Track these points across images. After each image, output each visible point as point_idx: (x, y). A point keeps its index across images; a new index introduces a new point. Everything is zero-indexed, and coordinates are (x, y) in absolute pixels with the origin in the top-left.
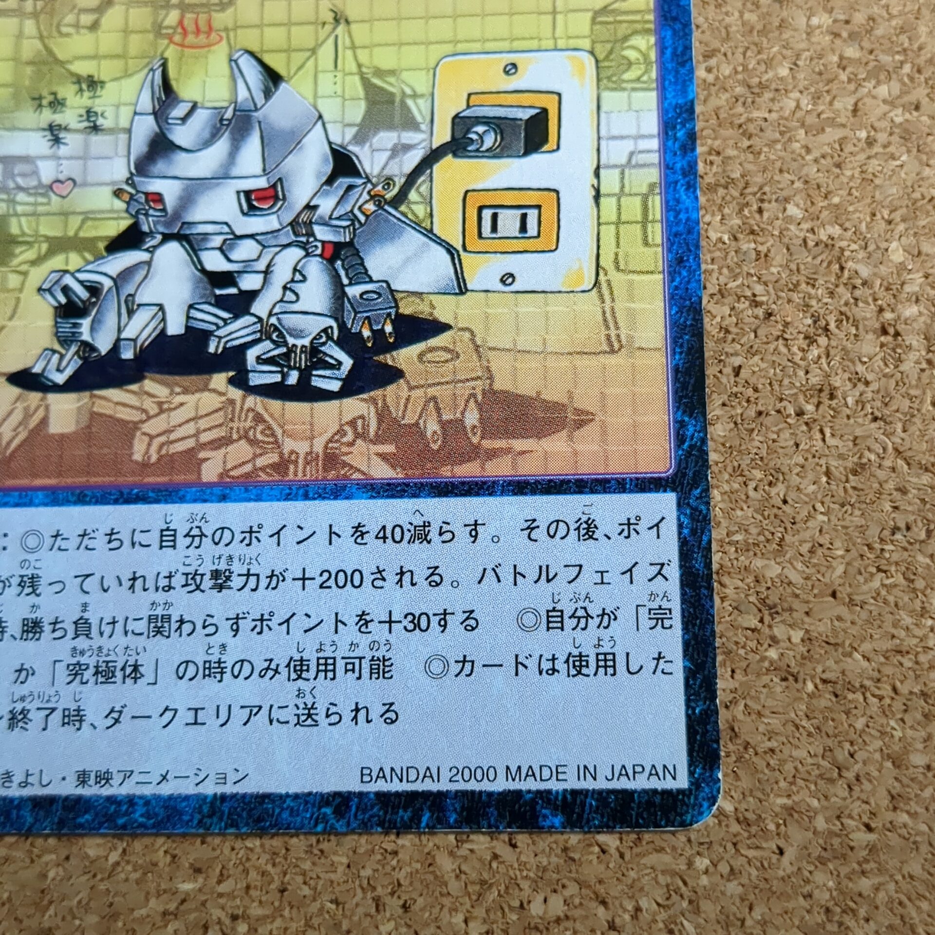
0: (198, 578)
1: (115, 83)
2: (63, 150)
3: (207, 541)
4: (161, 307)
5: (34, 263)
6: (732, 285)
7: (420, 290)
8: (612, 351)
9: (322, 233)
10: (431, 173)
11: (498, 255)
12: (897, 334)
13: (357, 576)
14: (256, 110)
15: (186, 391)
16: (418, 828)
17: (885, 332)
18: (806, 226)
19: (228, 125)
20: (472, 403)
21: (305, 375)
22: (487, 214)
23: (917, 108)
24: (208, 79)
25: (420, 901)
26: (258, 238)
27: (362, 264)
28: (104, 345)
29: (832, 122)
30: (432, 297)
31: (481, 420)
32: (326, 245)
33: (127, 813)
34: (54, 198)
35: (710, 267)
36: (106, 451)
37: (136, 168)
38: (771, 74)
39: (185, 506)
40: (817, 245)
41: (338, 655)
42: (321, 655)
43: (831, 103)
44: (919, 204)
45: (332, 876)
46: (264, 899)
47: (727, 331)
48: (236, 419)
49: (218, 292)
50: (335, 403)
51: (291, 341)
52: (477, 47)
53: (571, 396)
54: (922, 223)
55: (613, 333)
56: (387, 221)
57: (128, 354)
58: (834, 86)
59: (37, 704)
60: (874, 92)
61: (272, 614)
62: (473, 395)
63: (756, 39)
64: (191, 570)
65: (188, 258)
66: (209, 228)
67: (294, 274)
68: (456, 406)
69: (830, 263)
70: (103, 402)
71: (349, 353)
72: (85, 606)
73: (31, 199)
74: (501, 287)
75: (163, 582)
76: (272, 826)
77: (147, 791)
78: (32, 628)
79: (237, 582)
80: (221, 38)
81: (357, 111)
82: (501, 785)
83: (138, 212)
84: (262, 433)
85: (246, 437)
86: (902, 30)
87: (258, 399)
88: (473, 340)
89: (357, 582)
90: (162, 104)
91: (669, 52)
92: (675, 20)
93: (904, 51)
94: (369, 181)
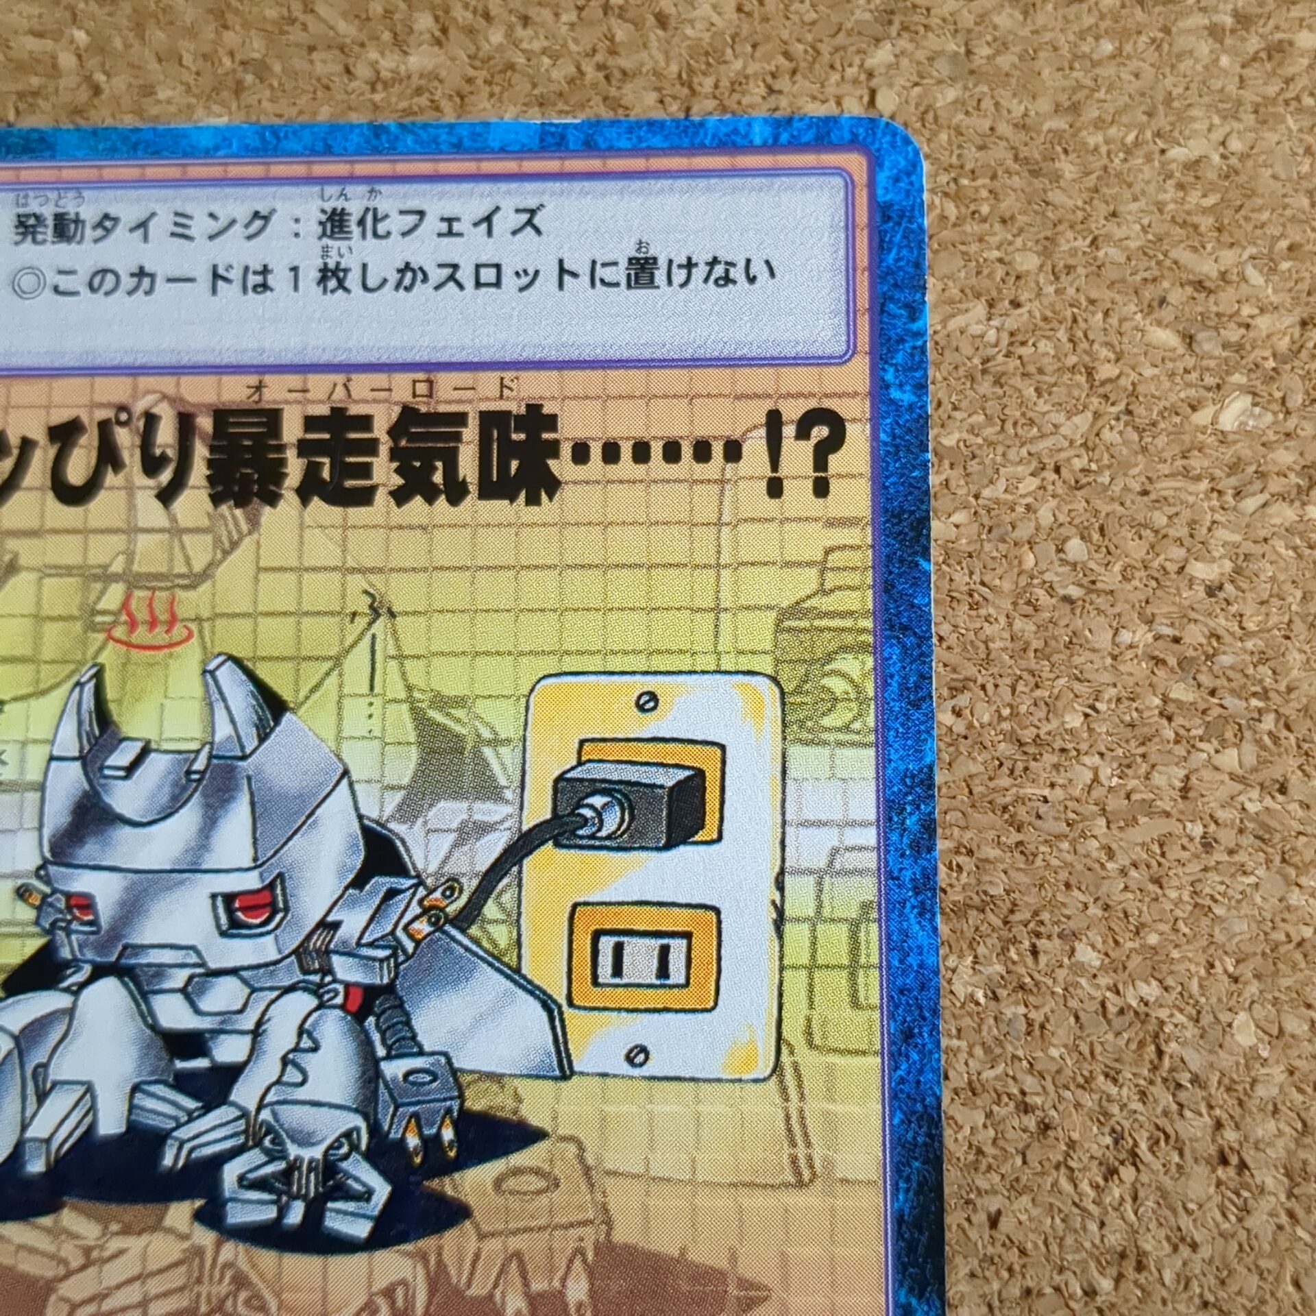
1: (19, 706)
4: (89, 1089)
6: (988, 1074)
7: (500, 1070)
8: (800, 1184)
9: (346, 970)
10: (520, 872)
11: (624, 1014)
12: (1243, 1166)
14: (244, 757)
15: (126, 1231)
17: (1224, 1161)
18: (1104, 981)
19: (199, 781)
20: (578, 1263)
21: (315, 1212)
22: (607, 944)
23: (1283, 790)
24: (167, 703)
26: (244, 974)
27: (408, 1023)
29: (1148, 808)
30: (517, 1082)
31: (592, 1293)
32: (352, 990)
35: (955, 1043)
37: (52, 850)
38: (1054, 724)
40: (1121, 1012)
43: (1147, 777)
44: (1282, 950)
47: (980, 1152)
48: (206, 1279)
49: (180, 1065)
50: (362, 1257)
51: (293, 1151)
52: (595, 663)
53: (733, 1258)
54: (1285, 982)
55: (801, 1151)
56: (449, 951)
57: (36, 1166)
58: (1152, 748)
60: (1218, 759)
62: (579, 1251)
63: (1033, 664)
65: (133, 1005)
66: (167, 957)
67: (300, 1035)
68: (552, 1270)
69: (1142, 1044)
71: (386, 1175)
74: (626, 1069)
80: (190, 636)
81: (404, 766)
83: (54, 925)
84: (246, 1303)
85: (220, 1308)
86: (1263, 658)
87: (241, 1247)
88: (581, 1159)
90: (95, 742)
91: (895, 685)
92: (905, 628)
93: (1265, 695)
94: (421, 883)
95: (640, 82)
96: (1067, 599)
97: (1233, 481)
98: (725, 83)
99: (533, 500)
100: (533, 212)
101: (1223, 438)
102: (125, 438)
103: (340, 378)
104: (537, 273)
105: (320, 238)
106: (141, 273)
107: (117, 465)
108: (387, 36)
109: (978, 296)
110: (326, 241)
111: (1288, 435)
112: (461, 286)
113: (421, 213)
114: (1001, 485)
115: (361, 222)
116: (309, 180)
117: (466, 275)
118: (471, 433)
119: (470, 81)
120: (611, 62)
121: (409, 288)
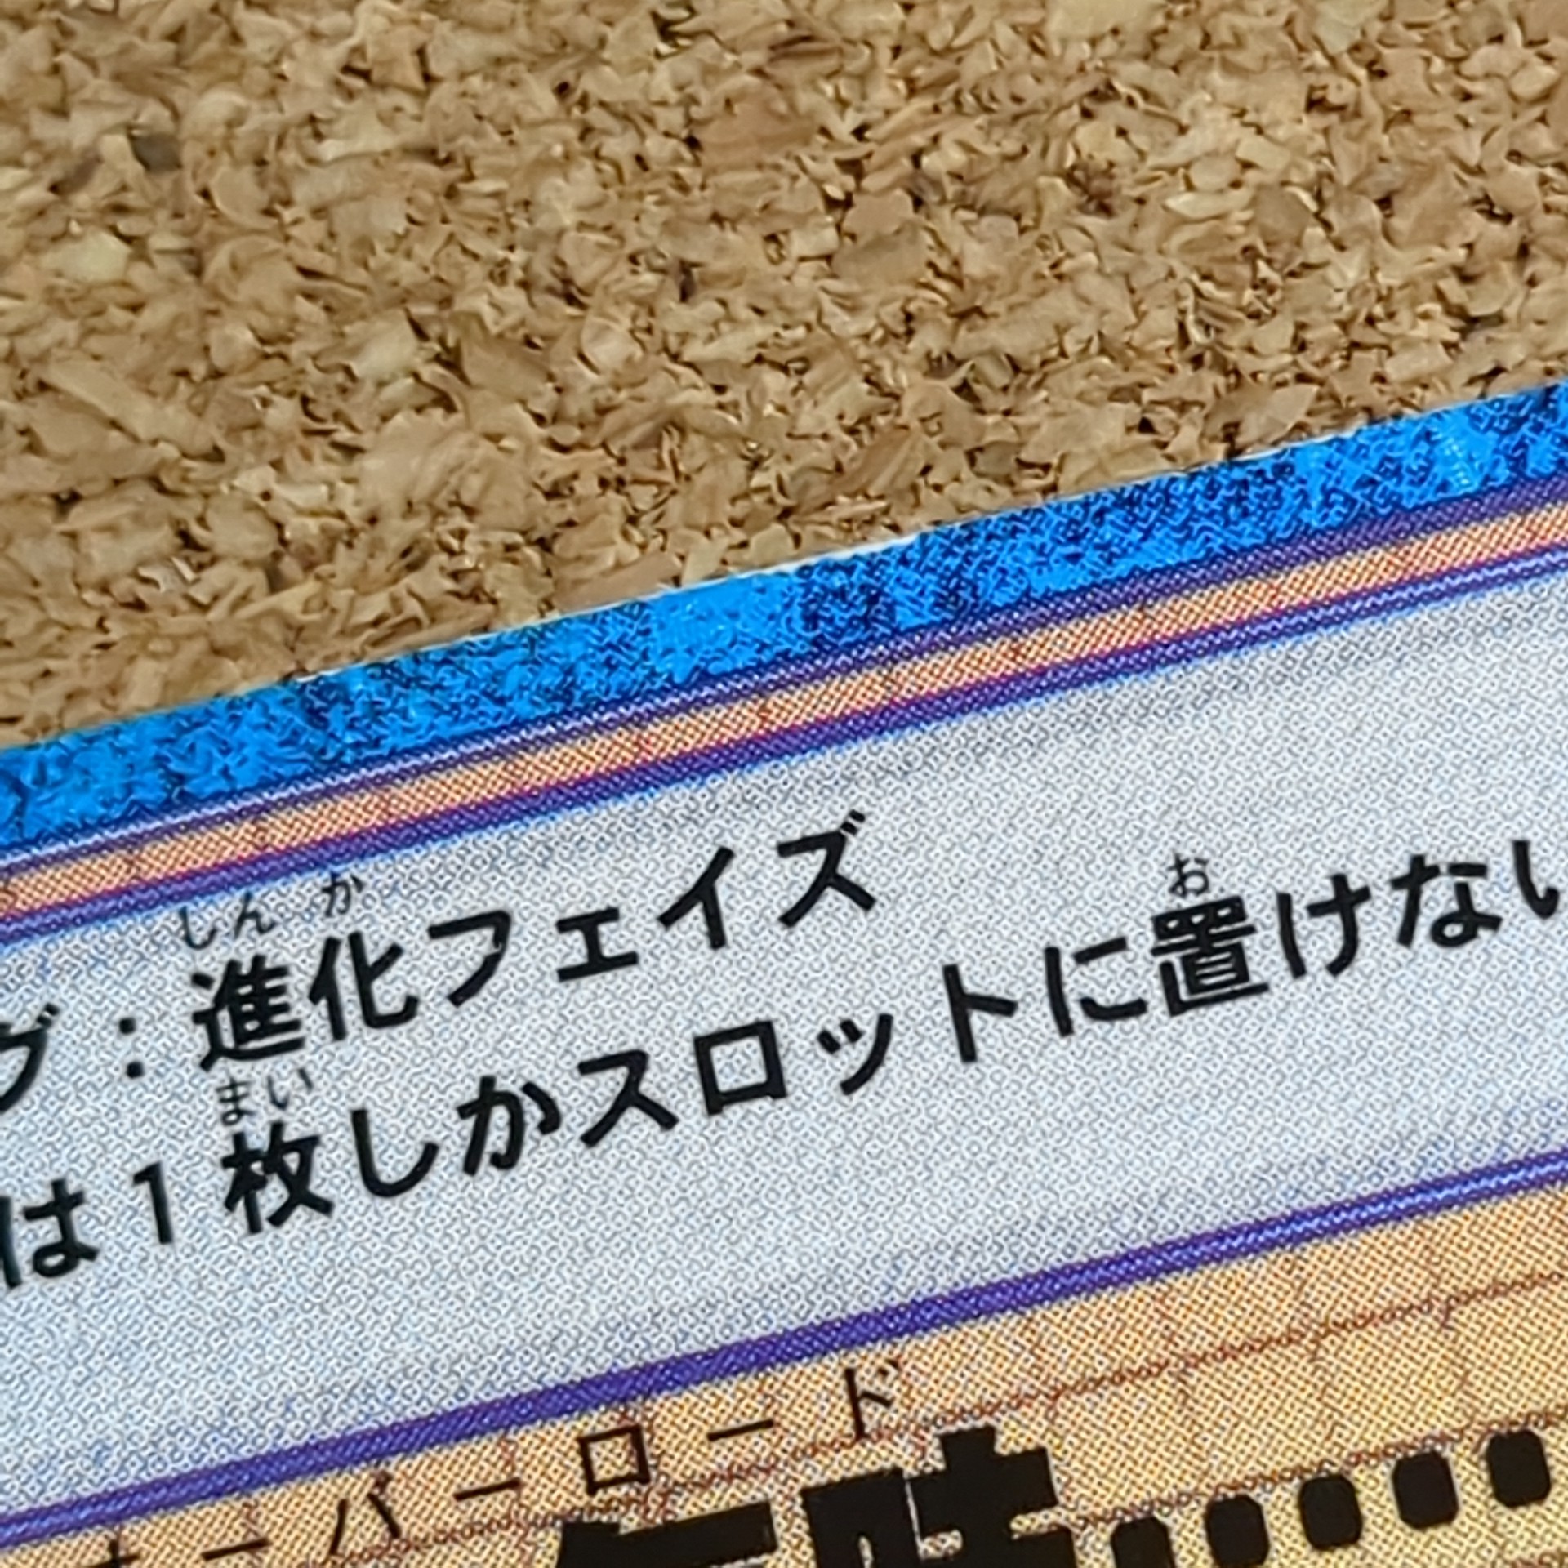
95: (1072, 380)
98: (1323, 332)
100: (833, 843)
103: (356, 1483)
104: (885, 1023)
105: (206, 1064)
108: (283, 413)
110: (225, 1069)
112: (667, 1120)
113: (499, 922)
115: (323, 987)
116: (140, 896)
117: (672, 1079)
118: (790, 1560)
119: (559, 491)
120: (967, 341)
121: (506, 1161)
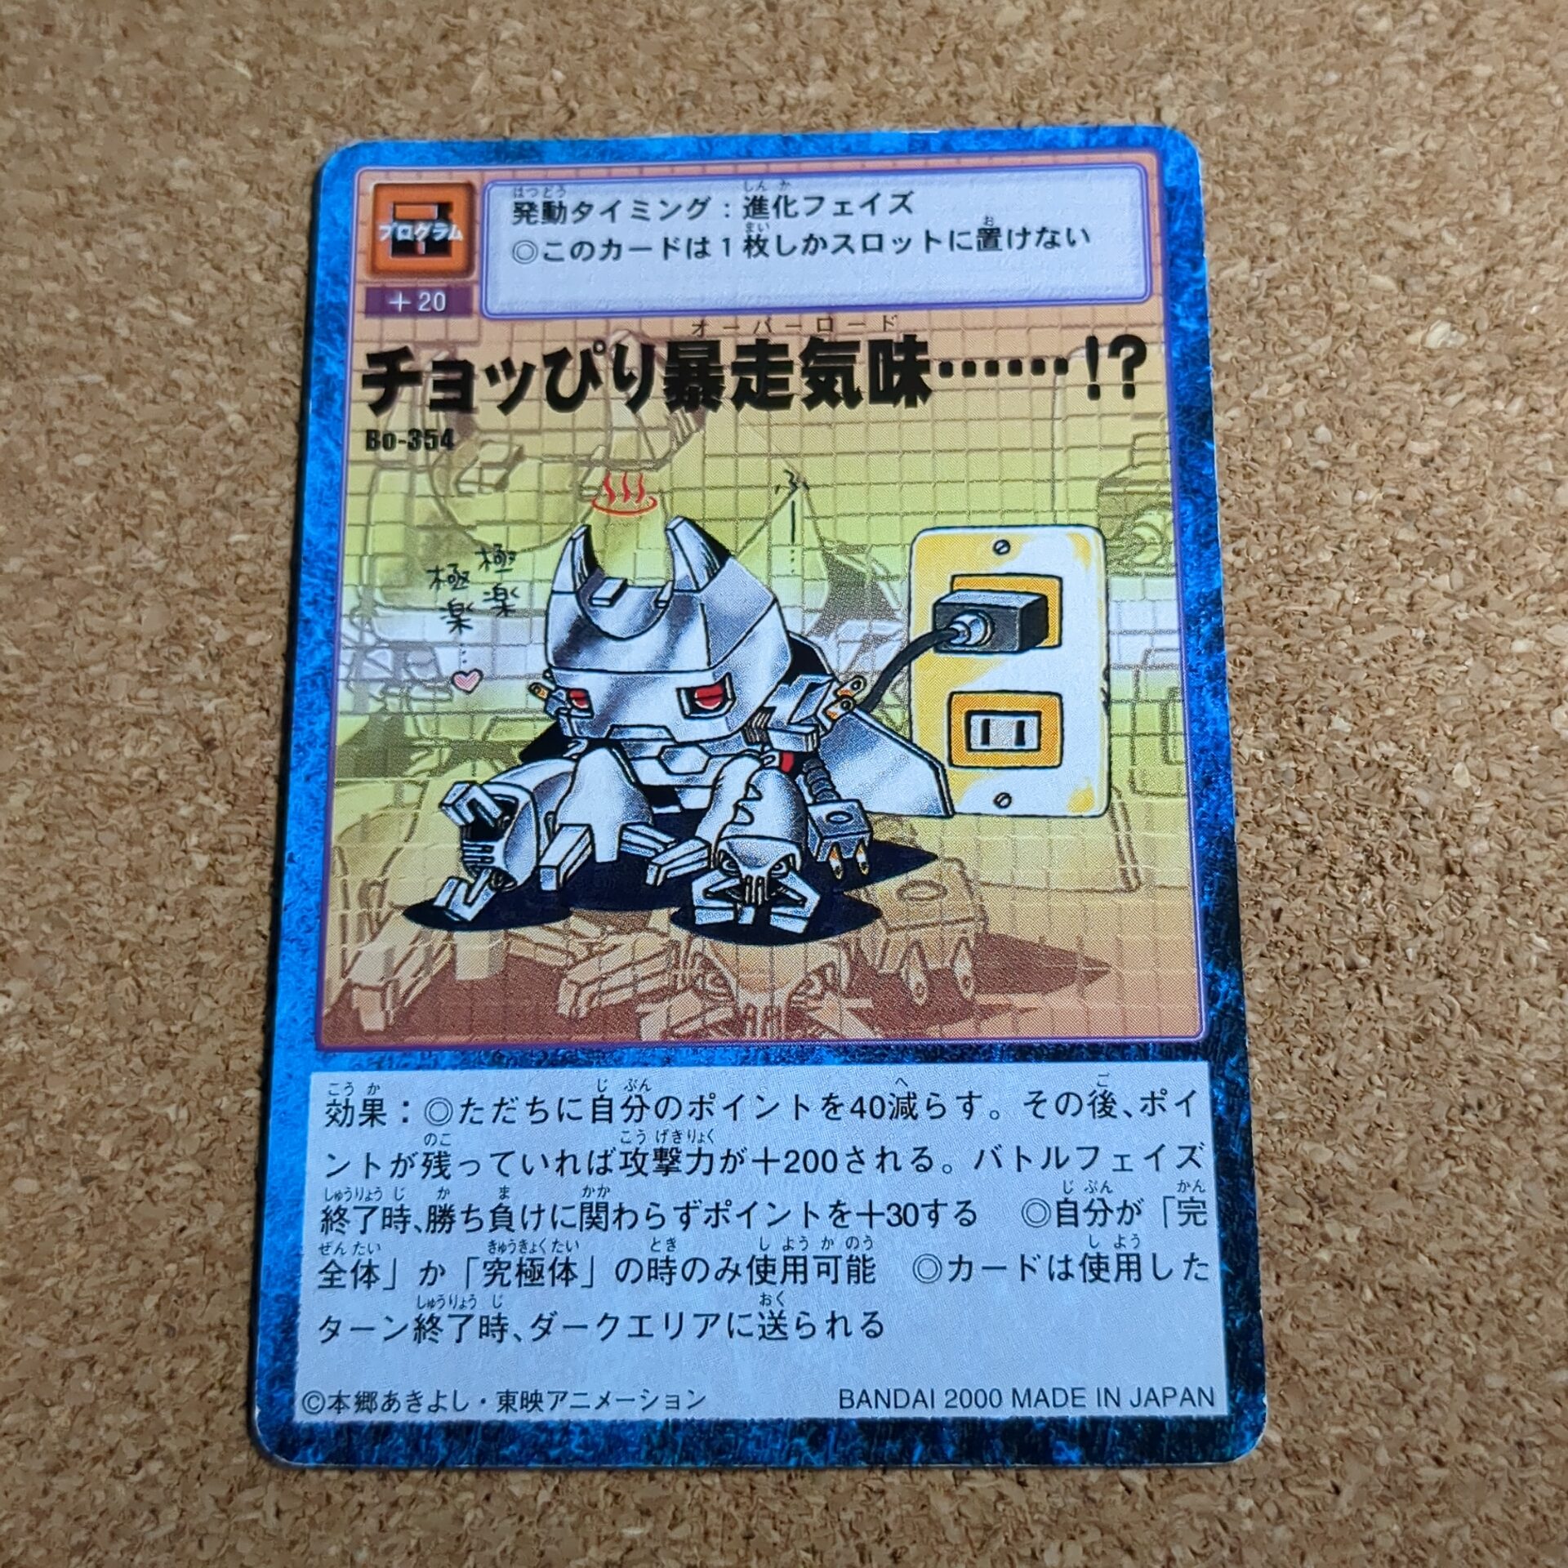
0: (639, 1159)
1: (529, 555)
2: (467, 636)
3: (649, 1114)
4: (589, 828)
5: (433, 772)
6: (1269, 811)
7: (899, 812)
8: (1130, 890)
9: (779, 741)
10: (910, 671)
11: (991, 771)
12: (1464, 874)
13: (830, 1158)
14: (699, 590)
15: (620, 931)
16: (910, 1461)
17: (1450, 871)
18: (1354, 742)
19: (665, 607)
20: (963, 949)
21: (763, 913)
22: (977, 721)
23: (1484, 603)
24: (639, 552)
25: (913, 1549)
26: (703, 745)
27: (829, 779)
28: (521, 872)
29: (1384, 618)
30: (912, 820)
31: (974, 968)
32: (785, 755)
33: (560, 1444)
34: (456, 692)
35: (1243, 789)
36: (527, 1002)
37: (555, 659)
38: (1310, 560)
39: (621, 1070)
40: (1368, 765)
41: (810, 1253)
42: (788, 1253)
43: (1382, 596)
44: (1488, 718)
45: (807, 1520)
46: (726, 1546)
47: (1264, 867)
48: (681, 965)
49: (656, 810)
50: (799, 948)
51: (745, 871)
52: (962, 520)
53: (1080, 942)
54: (1492, 741)
55: (1129, 866)
56: (856, 727)
57: (549, 885)
58: (1385, 575)
59: (449, 1309)
60: (1434, 582)
61: (729, 1203)
62: (966, 941)
63: (1293, 517)
64: (631, 1148)
65: (619, 769)
66: (645, 733)
67: (747, 790)
68: (943, 953)
69: (1384, 787)
70: (520, 943)
71: (815, 887)
72: (504, 1192)
73: (430, 695)
74: (995, 810)
75: (597, 1163)
76: (735, 1460)
77: (585, 1416)
78: (441, 1217)
79: (686, 1163)
80: (655, 504)
81: (819, 595)
82: (1006, 1412)
83: (558, 712)
84: (713, 981)
85: (692, 986)
86: (1466, 509)
87: (707, 941)
88: (962, 873)
89: (830, 1165)
90: (585, 581)
91: (1189, 531)
92: (1196, 491)
93: (1468, 535)
94: (835, 679)
95: (982, 104)
96: (1317, 470)
97: (1439, 383)
98: (1047, 105)
99: (911, 403)
100: (905, 197)
101: (1431, 354)
102: (602, 363)
103: (763, 318)
104: (909, 240)
105: (745, 218)
106: (610, 244)
107: (597, 382)
108: (791, 74)
109: (1242, 254)
110: (749, 220)
111: (1478, 351)
112: (853, 251)
113: (821, 199)
114: (1265, 389)
115: (776, 205)
116: (735, 176)
117: (855, 242)
118: (862, 355)
119: (854, 105)
120: (961, 90)
121: (813, 253)
